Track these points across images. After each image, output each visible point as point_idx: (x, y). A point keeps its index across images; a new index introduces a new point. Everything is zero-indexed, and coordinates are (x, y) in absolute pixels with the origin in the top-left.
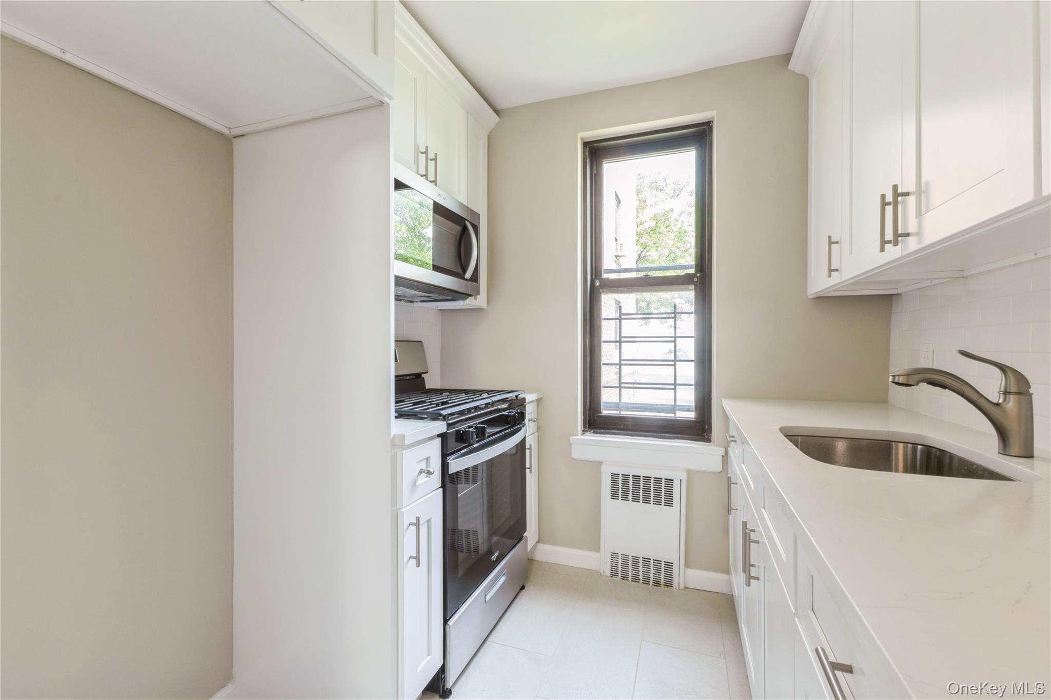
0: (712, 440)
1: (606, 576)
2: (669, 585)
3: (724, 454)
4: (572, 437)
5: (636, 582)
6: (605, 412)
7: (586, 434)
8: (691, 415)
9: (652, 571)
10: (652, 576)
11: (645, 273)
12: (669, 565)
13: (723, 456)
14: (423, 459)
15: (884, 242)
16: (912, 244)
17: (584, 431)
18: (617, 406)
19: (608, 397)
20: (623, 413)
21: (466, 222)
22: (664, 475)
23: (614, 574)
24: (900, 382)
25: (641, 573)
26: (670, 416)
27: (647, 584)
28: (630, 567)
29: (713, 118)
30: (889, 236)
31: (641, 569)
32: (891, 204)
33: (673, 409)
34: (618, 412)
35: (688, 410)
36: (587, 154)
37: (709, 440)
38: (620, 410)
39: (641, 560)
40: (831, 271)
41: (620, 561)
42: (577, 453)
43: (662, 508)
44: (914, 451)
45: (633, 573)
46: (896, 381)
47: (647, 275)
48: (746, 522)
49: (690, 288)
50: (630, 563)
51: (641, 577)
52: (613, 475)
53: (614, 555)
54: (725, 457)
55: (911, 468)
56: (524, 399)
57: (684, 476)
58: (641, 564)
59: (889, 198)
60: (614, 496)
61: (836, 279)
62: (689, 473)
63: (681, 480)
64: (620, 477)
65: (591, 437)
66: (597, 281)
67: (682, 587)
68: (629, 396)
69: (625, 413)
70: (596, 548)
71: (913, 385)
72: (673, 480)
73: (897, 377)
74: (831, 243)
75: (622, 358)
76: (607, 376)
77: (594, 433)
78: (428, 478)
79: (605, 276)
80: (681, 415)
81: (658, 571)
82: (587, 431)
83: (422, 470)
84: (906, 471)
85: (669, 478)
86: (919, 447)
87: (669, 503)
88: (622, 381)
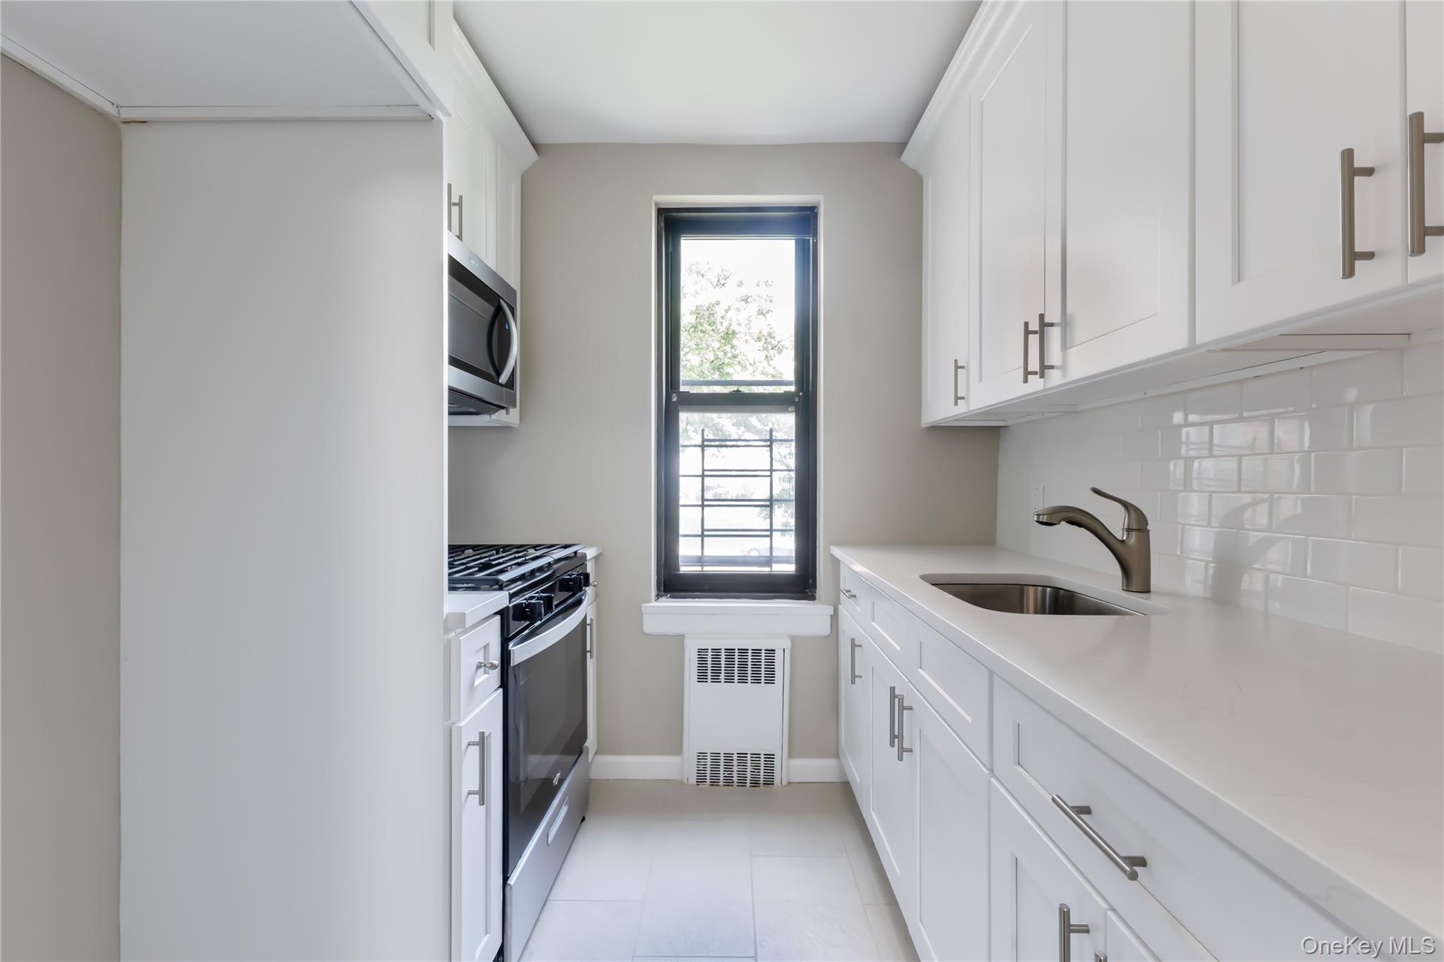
0: (817, 597)
1: (691, 785)
2: (769, 783)
3: (832, 614)
4: (643, 605)
5: (729, 785)
6: (684, 569)
7: (661, 599)
8: (790, 568)
9: (749, 769)
10: (749, 775)
11: (735, 388)
12: (770, 757)
13: (831, 616)
14: (481, 648)
15: (1027, 373)
16: (1055, 378)
17: (658, 596)
18: (700, 560)
19: (687, 548)
20: (706, 568)
21: (501, 300)
22: (763, 645)
23: (701, 780)
24: (1044, 521)
25: (735, 774)
26: (765, 570)
27: (742, 786)
28: (722, 768)
29: (819, 203)
30: (1034, 365)
31: (735, 768)
32: (1037, 333)
33: (769, 561)
34: (699, 569)
35: (788, 562)
36: (663, 224)
37: (813, 598)
38: (702, 566)
39: (735, 757)
40: (957, 398)
41: (709, 762)
42: (652, 625)
43: (763, 687)
44: (1044, 593)
45: (726, 775)
46: (1041, 520)
47: (738, 391)
48: (894, 688)
49: (790, 409)
50: (722, 763)
51: (735, 779)
52: (700, 650)
53: (701, 756)
54: (835, 618)
55: (1041, 610)
56: (584, 556)
57: (787, 644)
58: (735, 763)
59: (1035, 326)
60: (702, 678)
61: (962, 408)
62: (793, 639)
63: (784, 650)
64: (710, 653)
65: (668, 603)
66: (674, 395)
67: (784, 782)
68: (715, 548)
69: (709, 569)
70: (677, 748)
71: (1055, 524)
72: (774, 650)
73: (1041, 516)
74: (957, 367)
75: (705, 498)
76: (688, 520)
77: (671, 597)
78: (486, 676)
79: (683, 389)
80: (779, 568)
81: (756, 767)
82: (662, 596)
83: (481, 663)
84: (1036, 613)
85: (769, 649)
86: (1048, 589)
87: (770, 680)
88: (705, 527)
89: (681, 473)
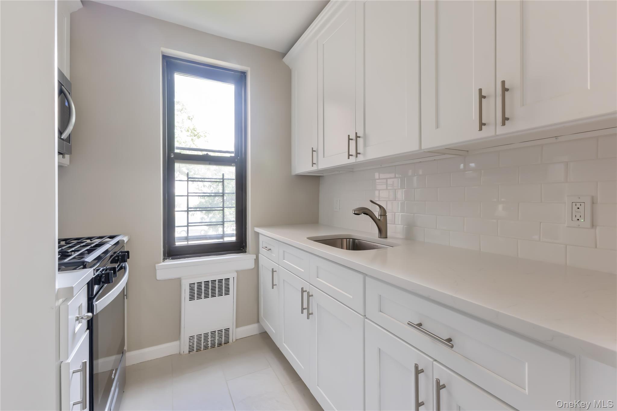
0: (247, 251)
1: (186, 354)
2: (227, 342)
3: (255, 258)
4: (157, 265)
5: (206, 349)
6: (178, 244)
7: (166, 261)
8: (234, 239)
9: (217, 338)
10: (216, 342)
11: (205, 153)
12: (227, 330)
13: (255, 259)
14: (77, 308)
15: (349, 155)
17: (164, 259)
18: (187, 239)
19: (179, 233)
20: (190, 243)
21: (63, 87)
22: (223, 277)
23: (191, 350)
24: (357, 213)
25: (209, 343)
26: (221, 240)
27: (213, 347)
28: (202, 341)
29: (247, 70)
30: (353, 152)
31: (210, 340)
33: (222, 237)
34: (186, 243)
35: (231, 236)
37: (245, 252)
38: (188, 241)
39: (210, 334)
40: (313, 164)
41: (195, 340)
42: (161, 275)
43: (224, 297)
44: (349, 241)
45: (204, 344)
46: (355, 213)
47: (207, 154)
49: (232, 165)
50: (203, 339)
51: (210, 345)
52: (190, 284)
53: (191, 338)
54: (257, 261)
55: (348, 248)
57: (235, 275)
58: (209, 337)
59: (353, 136)
60: (192, 298)
61: (315, 168)
62: (237, 272)
63: (234, 278)
64: (196, 285)
65: (170, 262)
66: (172, 154)
67: (234, 340)
68: (195, 231)
69: (191, 243)
70: (177, 336)
71: (360, 214)
72: (229, 279)
73: (356, 212)
74: (313, 151)
75: (189, 207)
76: (180, 219)
77: (172, 259)
78: (80, 324)
79: (177, 151)
80: (227, 239)
81: (220, 337)
82: (166, 259)
83: (78, 317)
85: (227, 278)
86: (351, 240)
87: (227, 293)
88: (189, 222)
89: (176, 194)
